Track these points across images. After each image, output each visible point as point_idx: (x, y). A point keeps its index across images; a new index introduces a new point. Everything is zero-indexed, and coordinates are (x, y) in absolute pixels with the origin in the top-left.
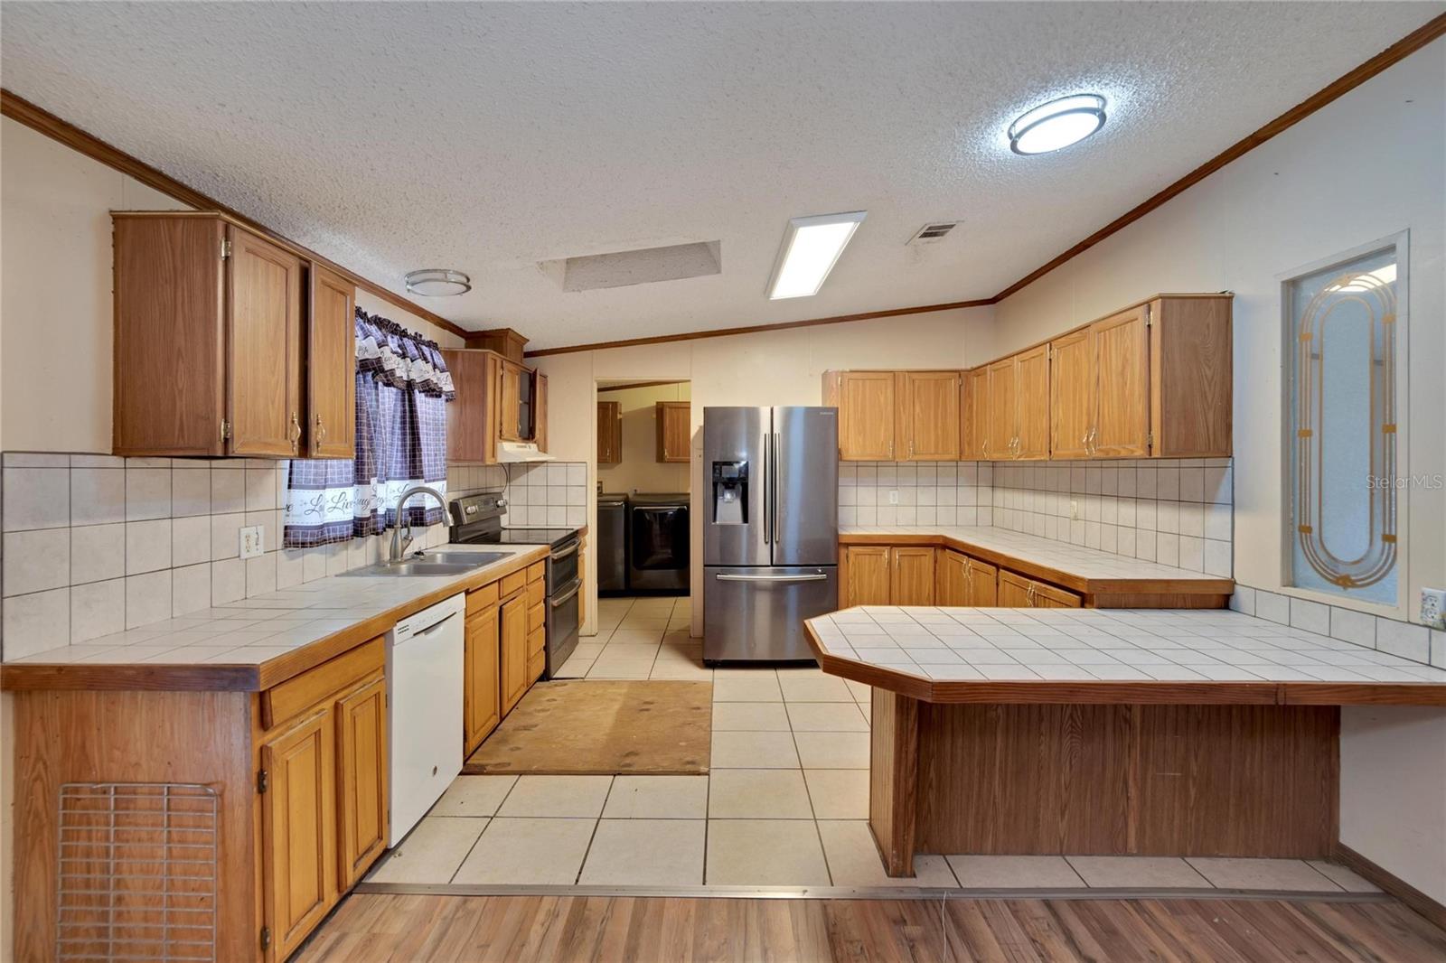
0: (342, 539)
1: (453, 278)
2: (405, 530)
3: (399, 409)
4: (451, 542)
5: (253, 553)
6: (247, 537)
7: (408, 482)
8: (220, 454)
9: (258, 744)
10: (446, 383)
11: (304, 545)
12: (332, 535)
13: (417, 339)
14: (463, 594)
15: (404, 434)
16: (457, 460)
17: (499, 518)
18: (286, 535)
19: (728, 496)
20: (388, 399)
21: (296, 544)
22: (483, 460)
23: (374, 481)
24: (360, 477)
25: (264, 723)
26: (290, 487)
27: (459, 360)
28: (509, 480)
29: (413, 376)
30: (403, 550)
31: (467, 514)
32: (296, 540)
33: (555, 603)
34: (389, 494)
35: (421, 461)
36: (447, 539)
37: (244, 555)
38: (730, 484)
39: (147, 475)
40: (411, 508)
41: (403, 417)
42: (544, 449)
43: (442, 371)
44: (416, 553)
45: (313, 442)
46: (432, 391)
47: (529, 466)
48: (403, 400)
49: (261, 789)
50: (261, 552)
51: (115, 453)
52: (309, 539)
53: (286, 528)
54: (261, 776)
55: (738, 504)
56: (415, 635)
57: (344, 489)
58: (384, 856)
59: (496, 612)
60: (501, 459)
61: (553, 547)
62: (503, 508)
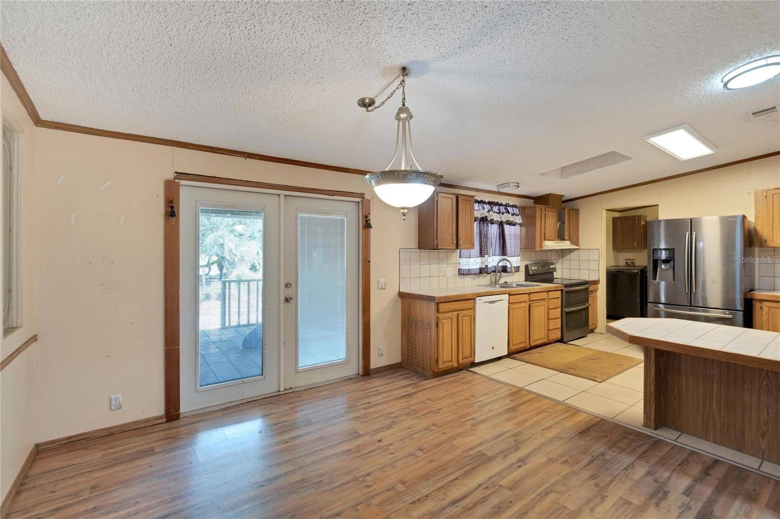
0: (476, 274)
1: (512, 185)
2: (499, 274)
3: (498, 231)
4: (525, 281)
5: (449, 275)
6: (448, 271)
7: (501, 257)
8: (435, 248)
9: (437, 315)
10: (518, 220)
11: (463, 274)
12: (473, 273)
13: (507, 206)
14: (507, 295)
15: (500, 240)
16: (526, 249)
17: (553, 273)
18: (459, 271)
19: (665, 266)
20: (494, 230)
21: (461, 274)
22: (534, 248)
23: (486, 256)
24: (482, 254)
25: (438, 311)
26: (460, 257)
27: (526, 210)
28: (562, 257)
29: (502, 220)
30: (499, 280)
31: (532, 270)
32: (462, 273)
33: (567, 310)
34: (493, 261)
35: (506, 249)
36: (524, 280)
37: (447, 276)
38: (667, 261)
39: (425, 253)
40: (502, 266)
41: (500, 234)
42: (575, 244)
43: (517, 215)
44: (505, 282)
45: (459, 245)
46: (511, 224)
47: (570, 251)
48: (500, 228)
49: (437, 326)
50: (452, 275)
51: (419, 248)
52: (465, 273)
53: (459, 269)
54: (437, 323)
55: (671, 270)
56: (484, 302)
57: (477, 259)
58: (474, 364)
59: (527, 305)
60: (544, 248)
61: (566, 286)
62: (554, 269)
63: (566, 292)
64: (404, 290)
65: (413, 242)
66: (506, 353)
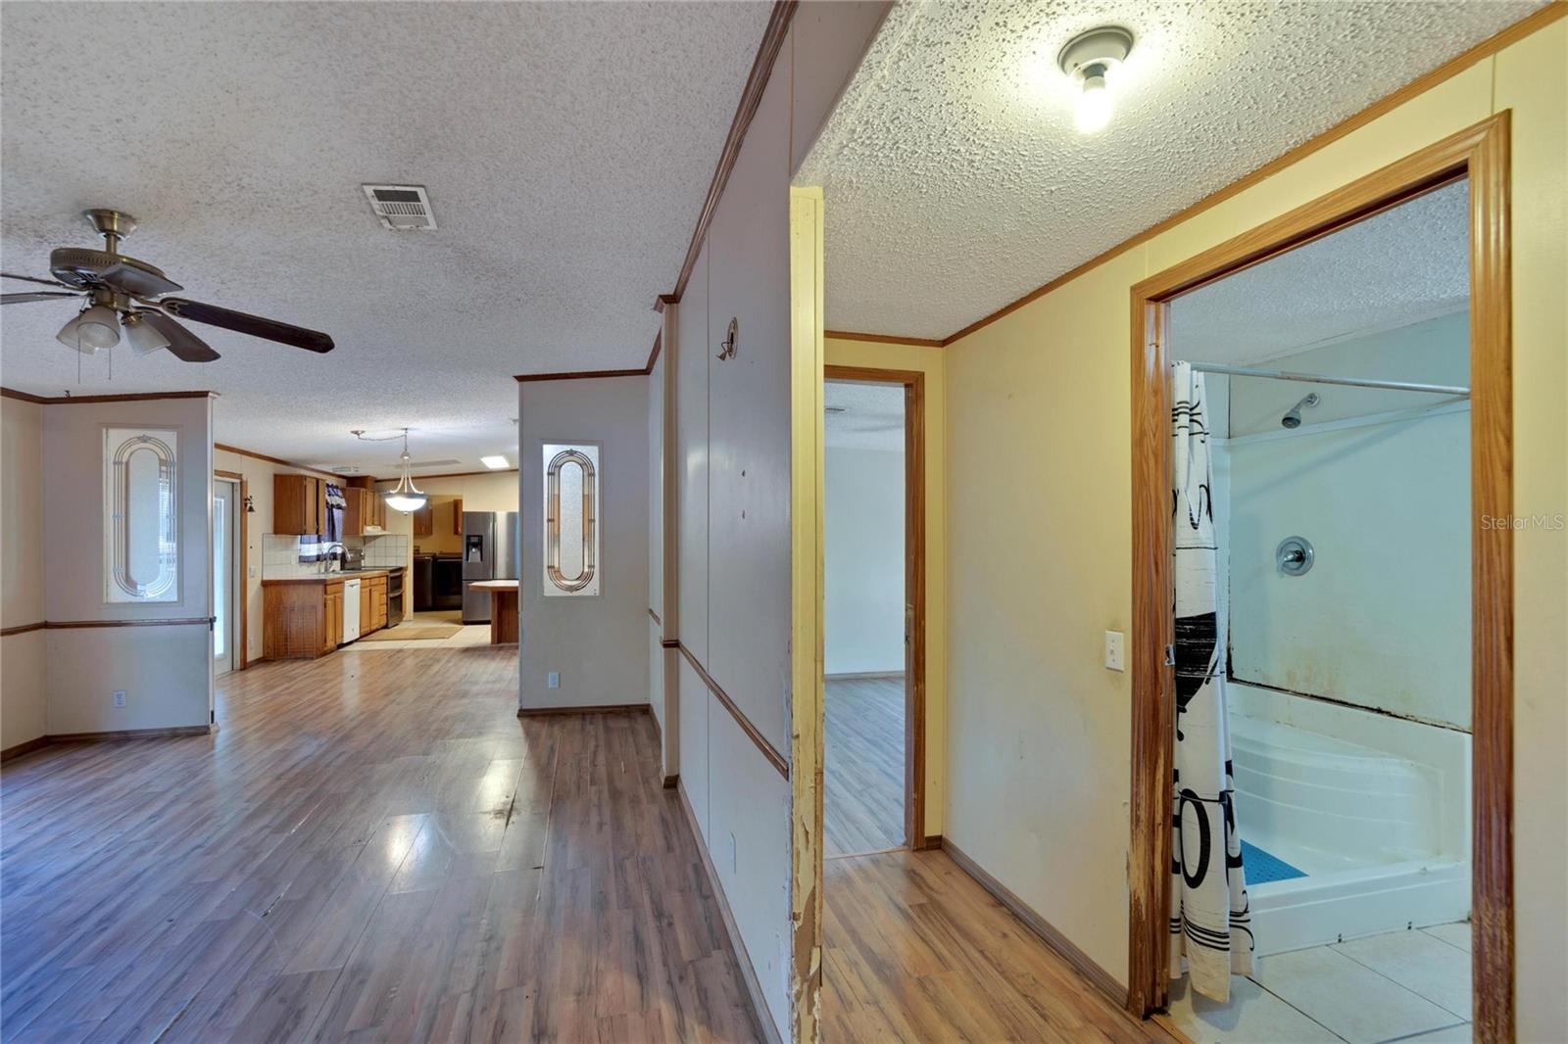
0: (315, 560)
2: (330, 561)
5: (293, 561)
6: (293, 556)
9: (324, 597)
10: (344, 503)
12: (312, 559)
13: (333, 486)
14: (359, 580)
15: (330, 524)
16: (347, 534)
17: (361, 561)
18: (300, 557)
19: (474, 550)
21: (302, 562)
22: (356, 534)
23: (322, 542)
24: (318, 541)
25: (326, 593)
26: (302, 544)
27: (347, 492)
28: (365, 544)
29: (334, 502)
30: (330, 568)
31: (348, 558)
32: (302, 560)
33: (391, 595)
34: (325, 547)
35: (335, 535)
36: (340, 568)
38: (475, 545)
39: (280, 539)
40: (332, 553)
41: (330, 518)
42: (384, 529)
43: (341, 498)
44: (333, 570)
45: (320, 530)
46: (339, 507)
47: (376, 537)
48: (330, 512)
49: (325, 607)
50: (295, 561)
51: (274, 533)
52: (306, 559)
53: (300, 555)
54: (325, 604)
55: (479, 554)
57: (314, 545)
58: (342, 645)
59: (368, 589)
60: (366, 534)
61: (391, 571)
62: (363, 557)
63: (392, 578)
64: (265, 578)
65: (270, 528)
66: (358, 636)
